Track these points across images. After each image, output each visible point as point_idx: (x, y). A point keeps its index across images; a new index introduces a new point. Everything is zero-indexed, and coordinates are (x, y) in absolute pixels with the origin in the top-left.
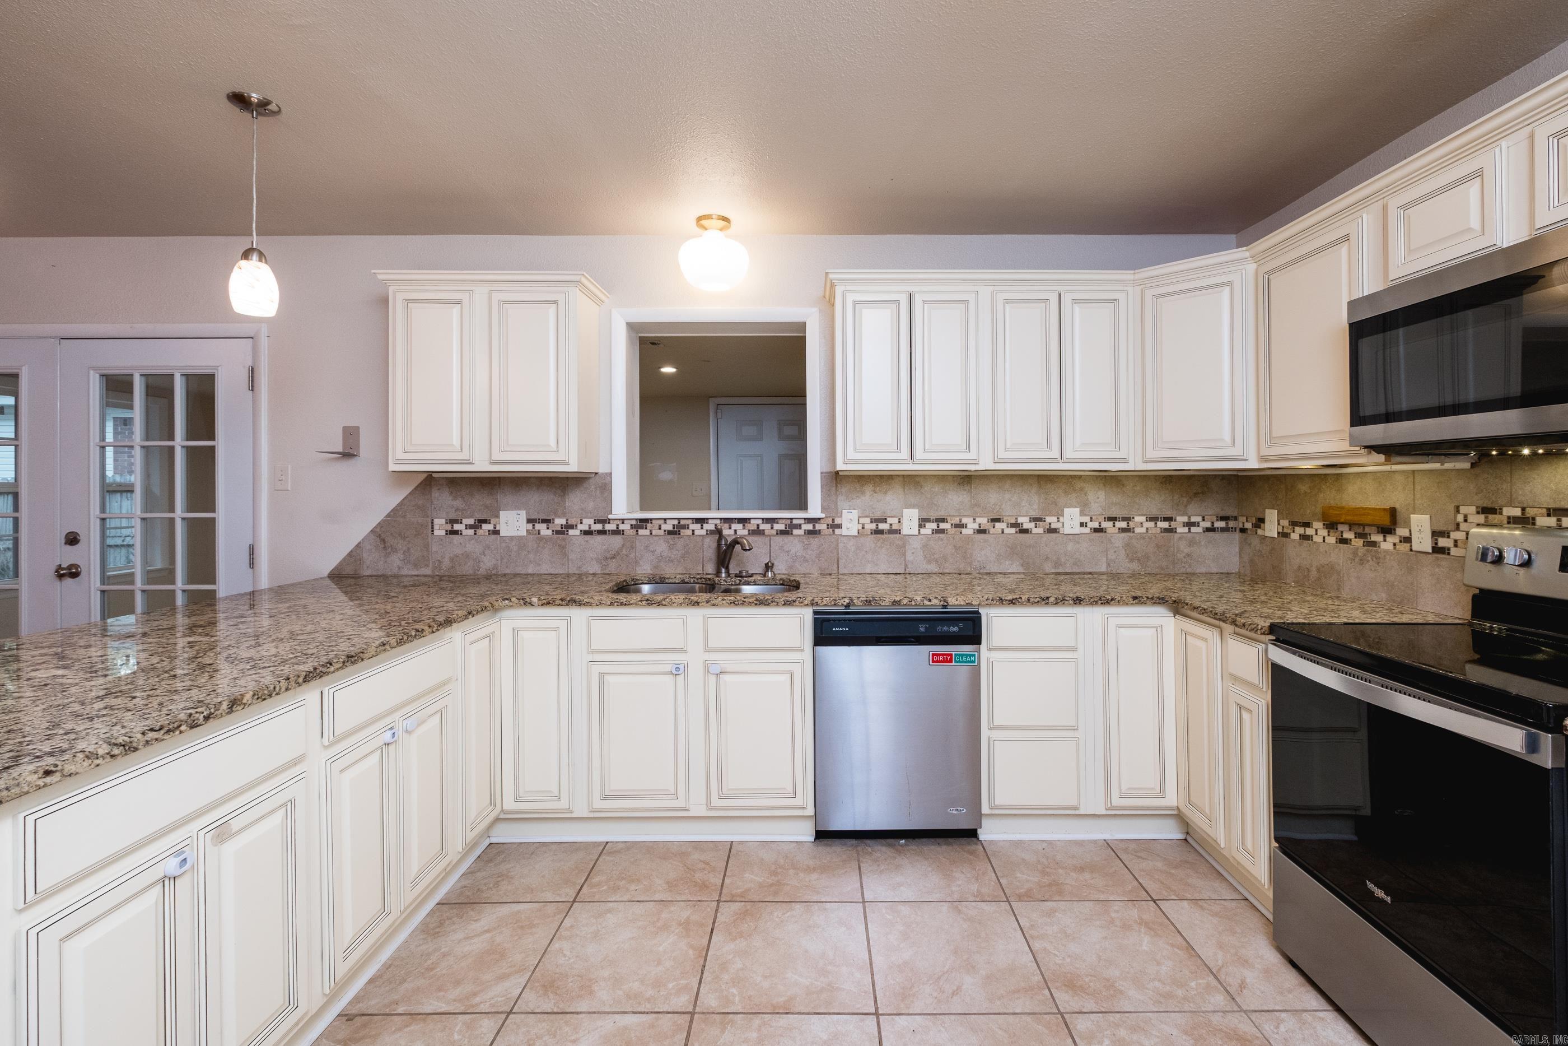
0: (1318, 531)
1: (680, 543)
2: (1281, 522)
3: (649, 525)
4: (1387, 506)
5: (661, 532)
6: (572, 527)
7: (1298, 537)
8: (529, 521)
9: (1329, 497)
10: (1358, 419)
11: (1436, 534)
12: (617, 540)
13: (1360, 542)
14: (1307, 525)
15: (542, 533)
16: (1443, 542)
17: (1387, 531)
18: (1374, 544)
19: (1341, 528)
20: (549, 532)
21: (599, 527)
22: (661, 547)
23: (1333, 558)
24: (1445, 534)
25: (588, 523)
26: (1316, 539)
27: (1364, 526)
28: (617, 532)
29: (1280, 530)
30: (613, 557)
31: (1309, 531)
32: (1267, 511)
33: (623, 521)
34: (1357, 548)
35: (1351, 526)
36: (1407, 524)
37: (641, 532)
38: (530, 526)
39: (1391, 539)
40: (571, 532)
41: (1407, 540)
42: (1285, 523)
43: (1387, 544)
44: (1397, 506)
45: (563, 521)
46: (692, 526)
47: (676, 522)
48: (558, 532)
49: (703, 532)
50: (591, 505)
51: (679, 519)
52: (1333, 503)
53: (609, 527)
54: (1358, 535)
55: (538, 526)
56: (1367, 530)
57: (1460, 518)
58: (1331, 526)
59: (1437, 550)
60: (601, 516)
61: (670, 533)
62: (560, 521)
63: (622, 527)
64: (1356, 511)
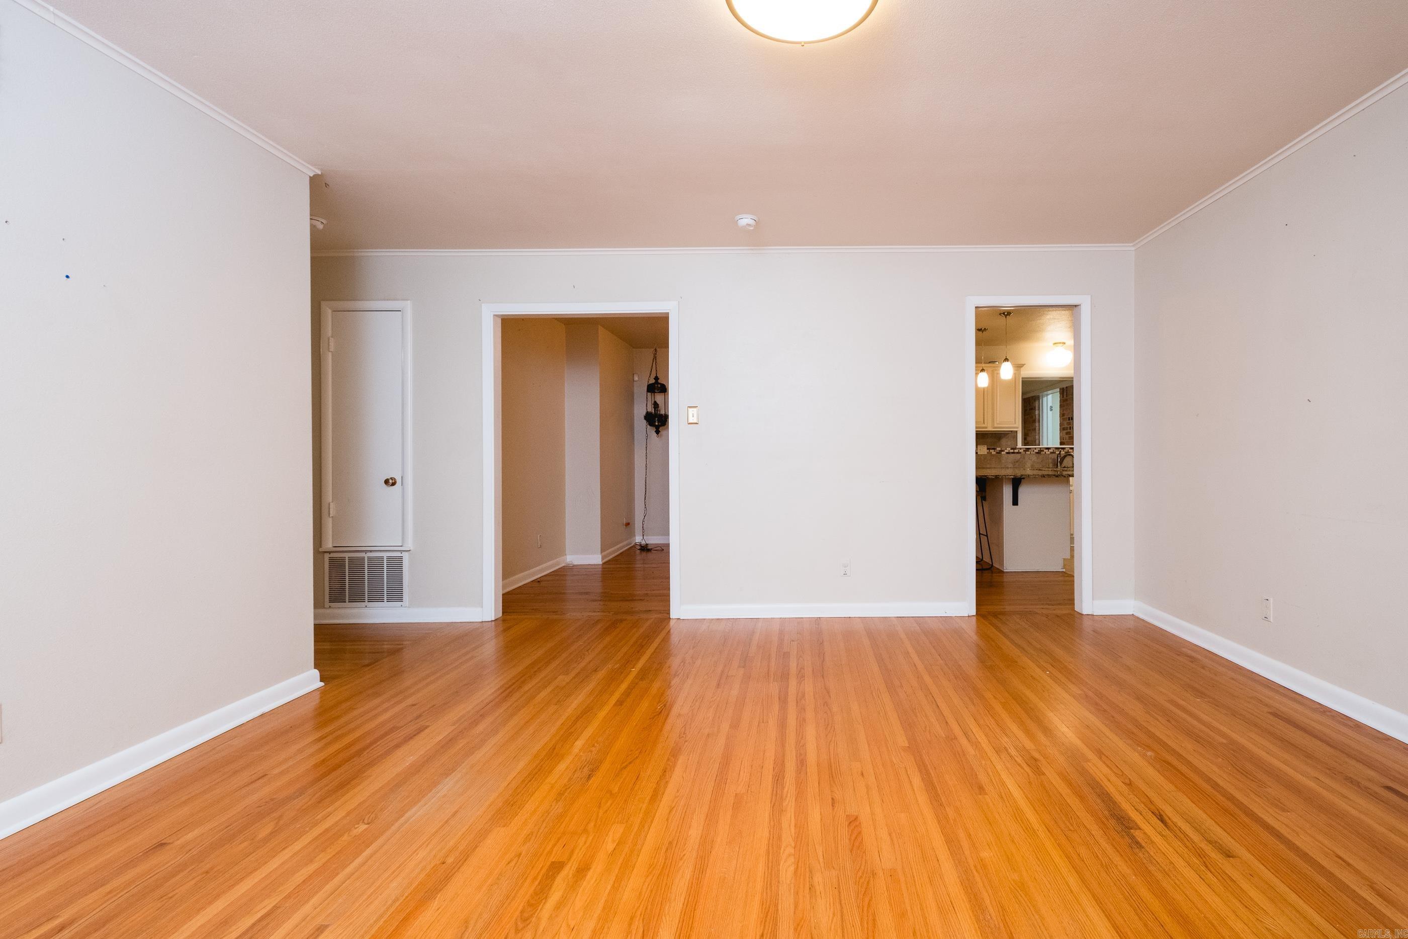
1: (1041, 456)
3: (1030, 450)
5: (1034, 453)
6: (1003, 451)
8: (988, 449)
12: (1018, 456)
15: (992, 453)
20: (995, 453)
21: (1012, 451)
22: (1034, 458)
25: (1008, 450)
28: (1019, 453)
30: (1017, 462)
33: (1021, 449)
37: (1027, 453)
38: (988, 451)
40: (1002, 453)
45: (1000, 449)
46: (1045, 451)
47: (1039, 449)
48: (998, 453)
49: (1049, 453)
50: (1009, 443)
51: (1040, 448)
53: (1016, 451)
55: (991, 451)
60: (1013, 446)
61: (1037, 453)
62: (999, 449)
63: (1020, 451)
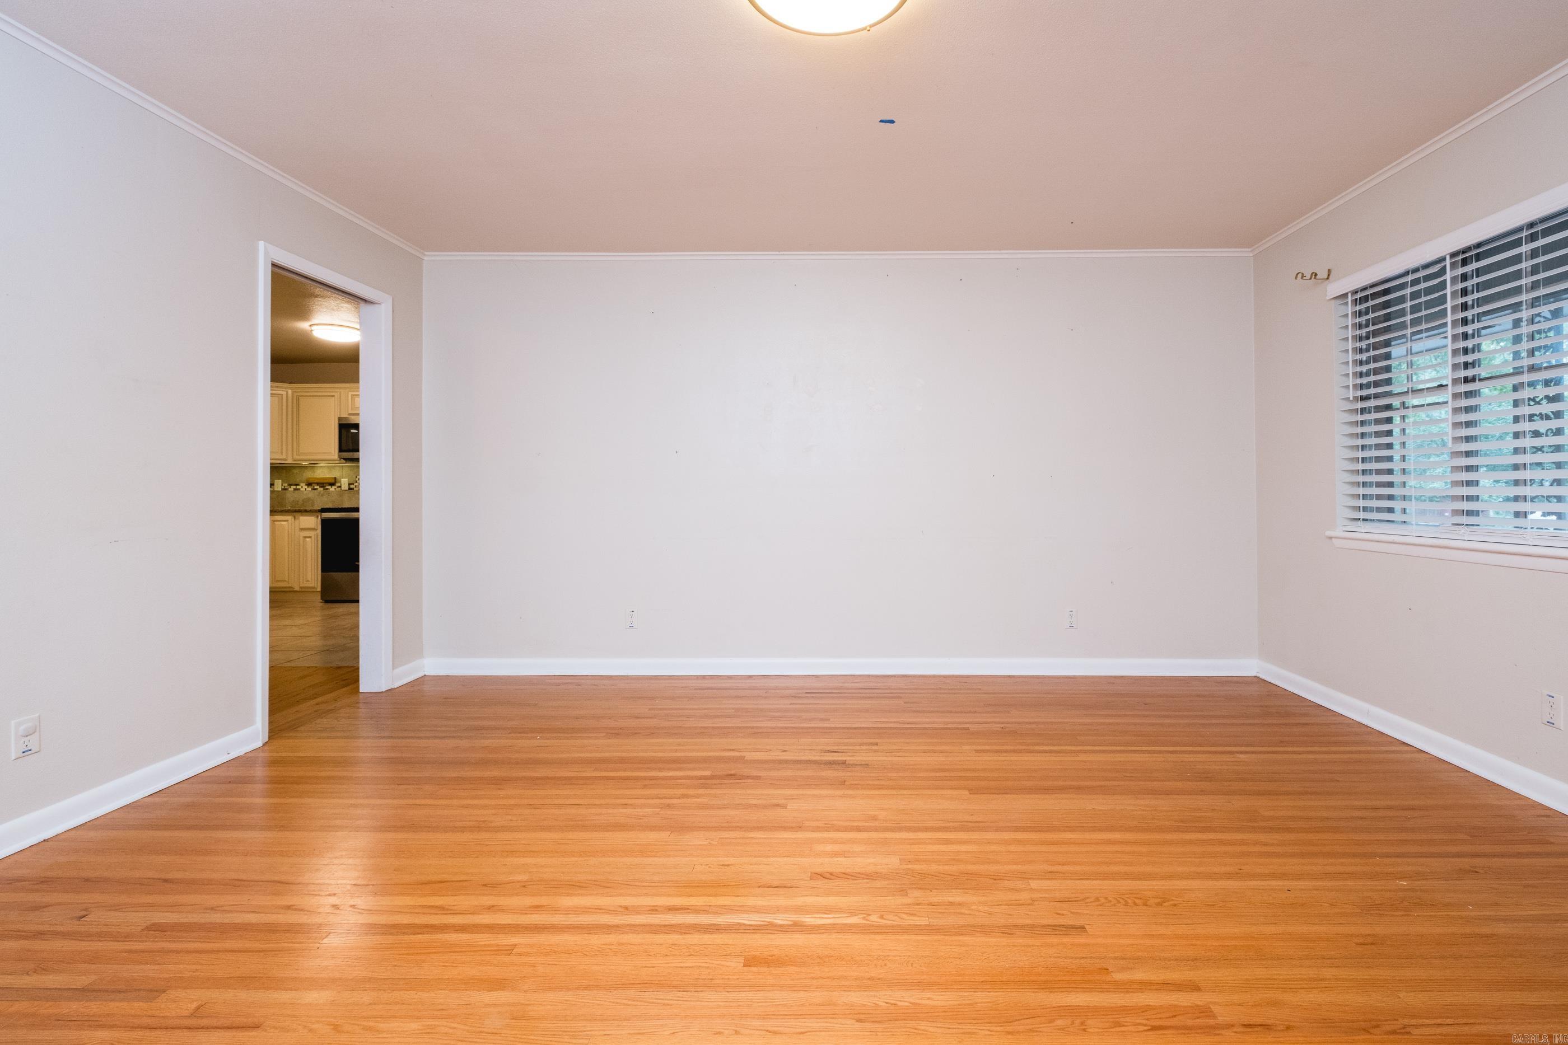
0: (303, 487)
2: (284, 485)
4: (334, 477)
7: (293, 490)
9: (309, 475)
10: (341, 450)
11: (350, 484)
13: (322, 489)
14: (298, 485)
16: (352, 486)
17: (332, 484)
18: (327, 489)
19: (313, 485)
23: (310, 496)
24: (353, 484)
26: (302, 489)
27: (323, 483)
29: (283, 487)
31: (298, 487)
32: (276, 481)
34: (320, 491)
35: (318, 484)
36: (340, 482)
39: (334, 487)
41: (340, 487)
42: (286, 485)
43: (332, 489)
44: (336, 477)
52: (310, 477)
54: (321, 487)
56: (325, 485)
57: (357, 479)
58: (309, 484)
59: (350, 489)
64: (318, 479)
